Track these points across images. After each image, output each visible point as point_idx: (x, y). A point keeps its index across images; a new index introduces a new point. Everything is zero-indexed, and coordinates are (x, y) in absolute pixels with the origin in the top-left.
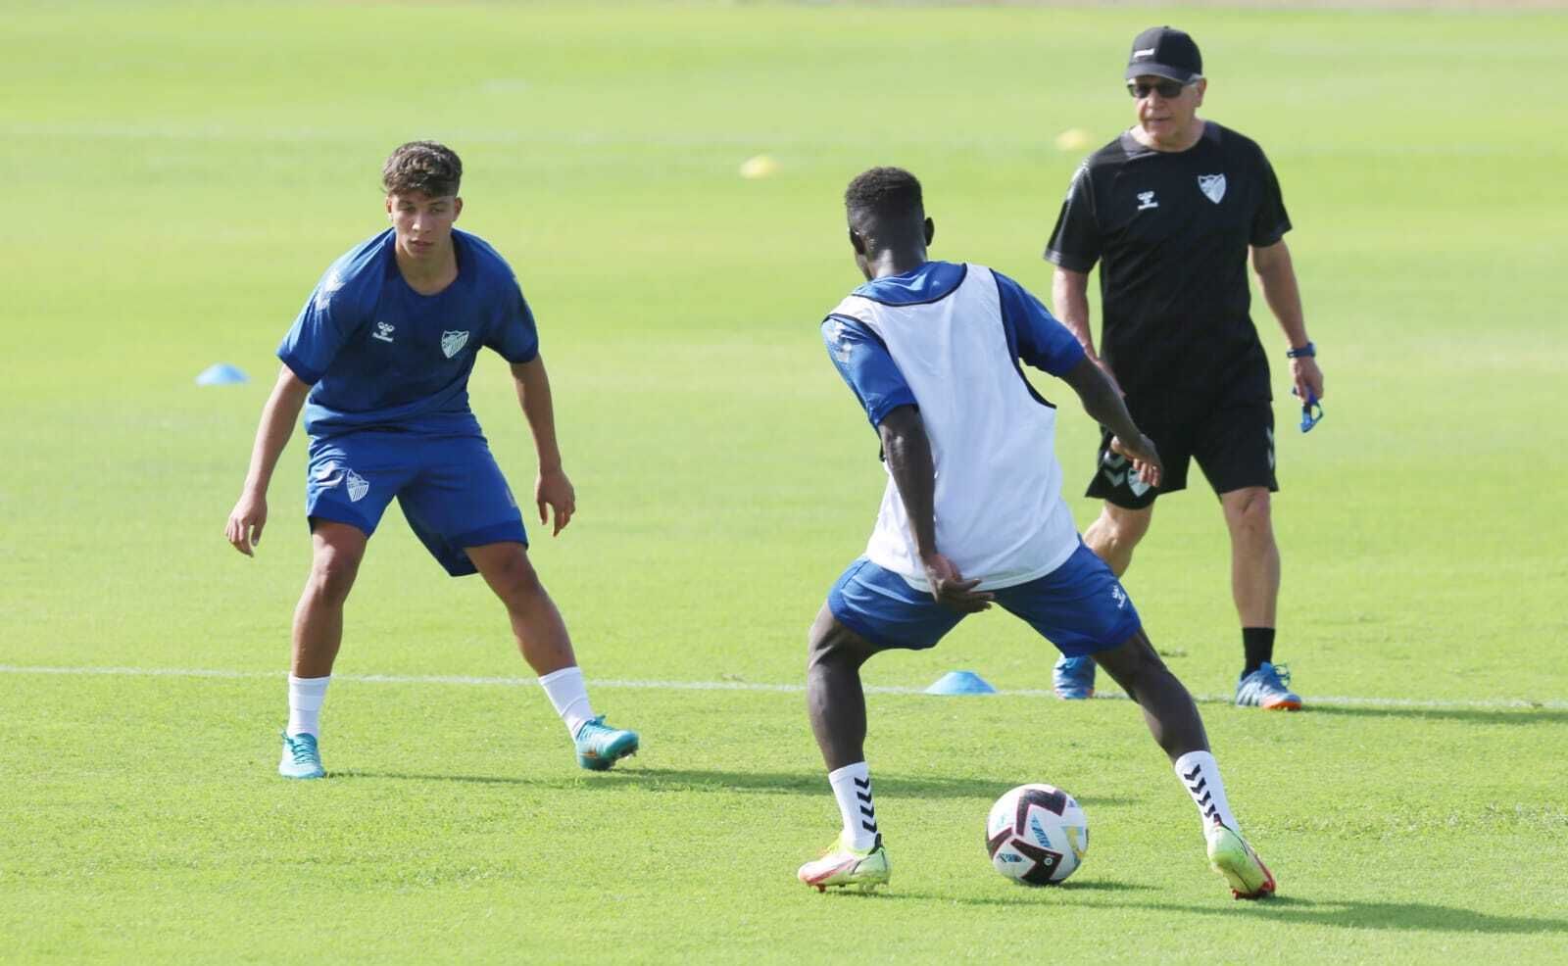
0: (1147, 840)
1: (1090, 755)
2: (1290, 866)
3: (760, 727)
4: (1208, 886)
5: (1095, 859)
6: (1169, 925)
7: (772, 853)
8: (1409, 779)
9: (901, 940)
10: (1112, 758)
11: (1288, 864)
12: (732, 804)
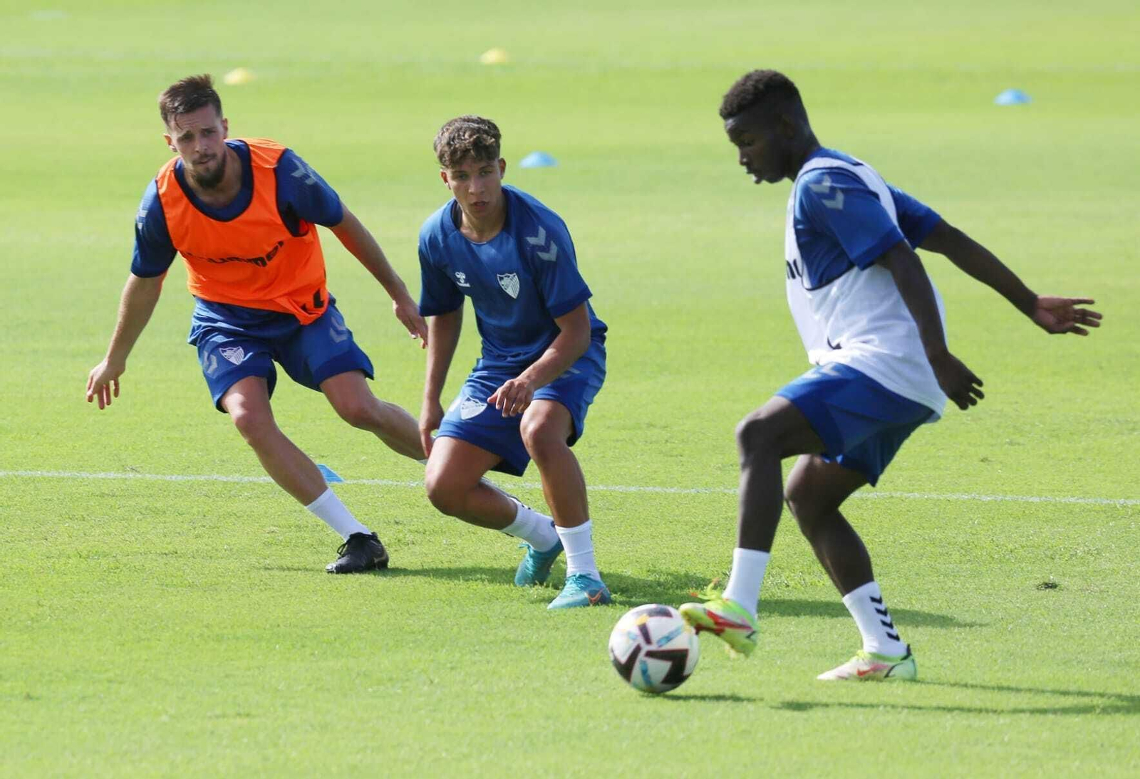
0: (444, 598)
1: (410, 531)
2: (555, 619)
3: (146, 508)
4: (486, 635)
5: (398, 613)
6: (449, 665)
7: (136, 607)
8: (665, 550)
9: (227, 676)
10: (427, 533)
11: (554, 618)
12: (112, 569)
